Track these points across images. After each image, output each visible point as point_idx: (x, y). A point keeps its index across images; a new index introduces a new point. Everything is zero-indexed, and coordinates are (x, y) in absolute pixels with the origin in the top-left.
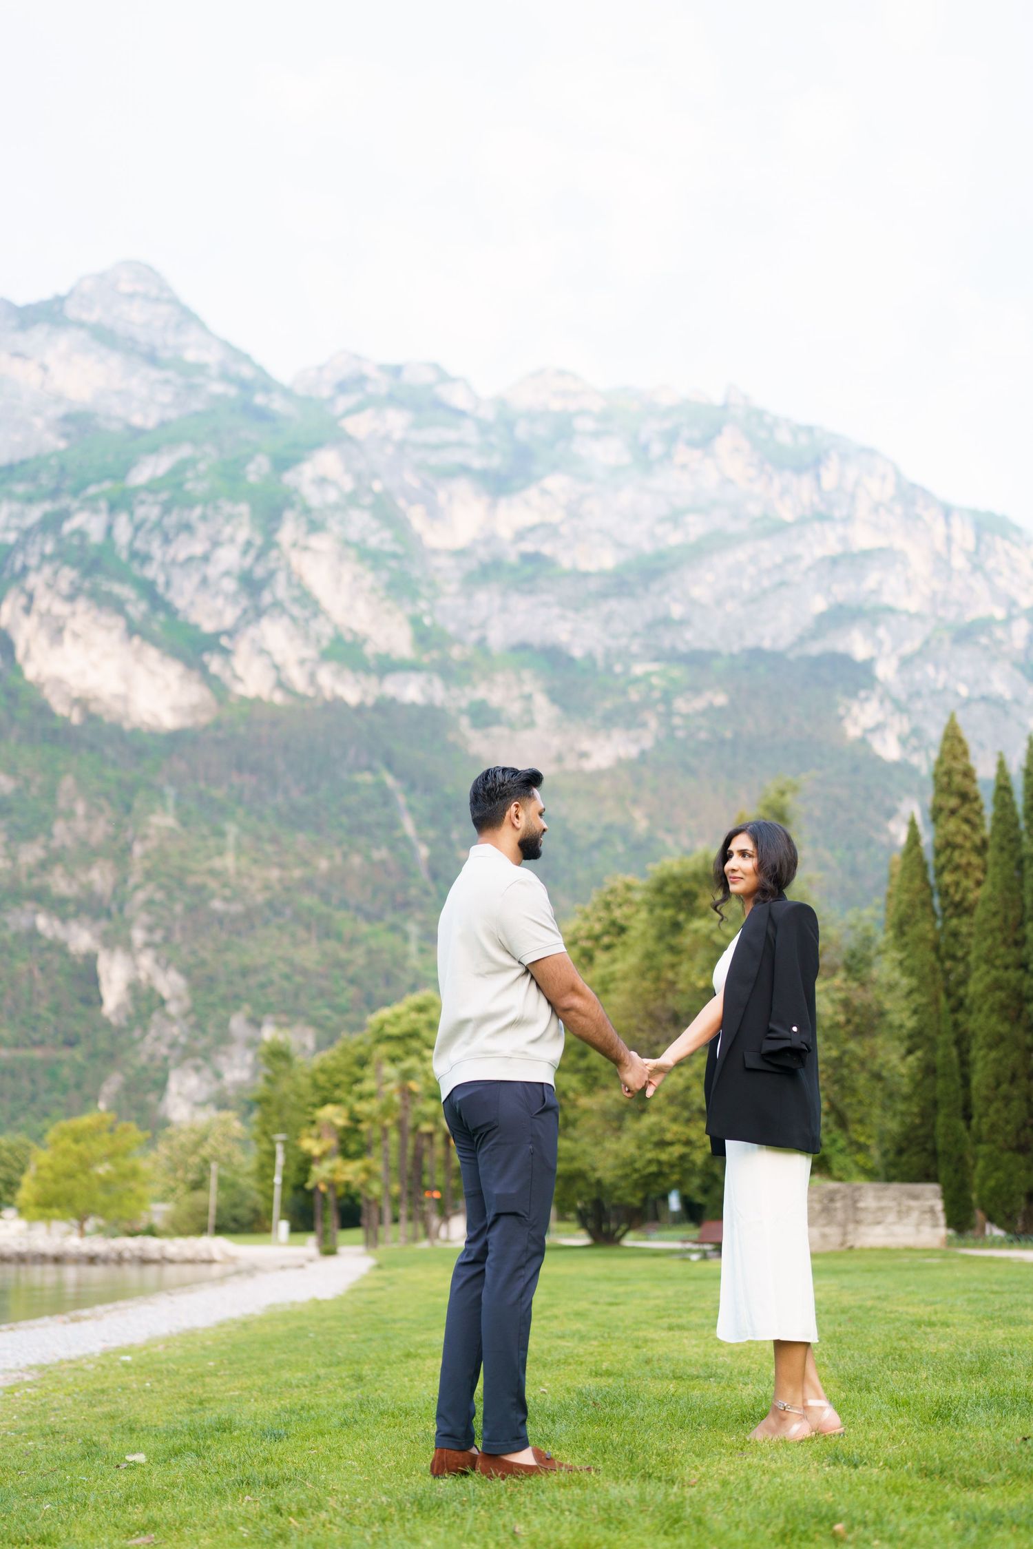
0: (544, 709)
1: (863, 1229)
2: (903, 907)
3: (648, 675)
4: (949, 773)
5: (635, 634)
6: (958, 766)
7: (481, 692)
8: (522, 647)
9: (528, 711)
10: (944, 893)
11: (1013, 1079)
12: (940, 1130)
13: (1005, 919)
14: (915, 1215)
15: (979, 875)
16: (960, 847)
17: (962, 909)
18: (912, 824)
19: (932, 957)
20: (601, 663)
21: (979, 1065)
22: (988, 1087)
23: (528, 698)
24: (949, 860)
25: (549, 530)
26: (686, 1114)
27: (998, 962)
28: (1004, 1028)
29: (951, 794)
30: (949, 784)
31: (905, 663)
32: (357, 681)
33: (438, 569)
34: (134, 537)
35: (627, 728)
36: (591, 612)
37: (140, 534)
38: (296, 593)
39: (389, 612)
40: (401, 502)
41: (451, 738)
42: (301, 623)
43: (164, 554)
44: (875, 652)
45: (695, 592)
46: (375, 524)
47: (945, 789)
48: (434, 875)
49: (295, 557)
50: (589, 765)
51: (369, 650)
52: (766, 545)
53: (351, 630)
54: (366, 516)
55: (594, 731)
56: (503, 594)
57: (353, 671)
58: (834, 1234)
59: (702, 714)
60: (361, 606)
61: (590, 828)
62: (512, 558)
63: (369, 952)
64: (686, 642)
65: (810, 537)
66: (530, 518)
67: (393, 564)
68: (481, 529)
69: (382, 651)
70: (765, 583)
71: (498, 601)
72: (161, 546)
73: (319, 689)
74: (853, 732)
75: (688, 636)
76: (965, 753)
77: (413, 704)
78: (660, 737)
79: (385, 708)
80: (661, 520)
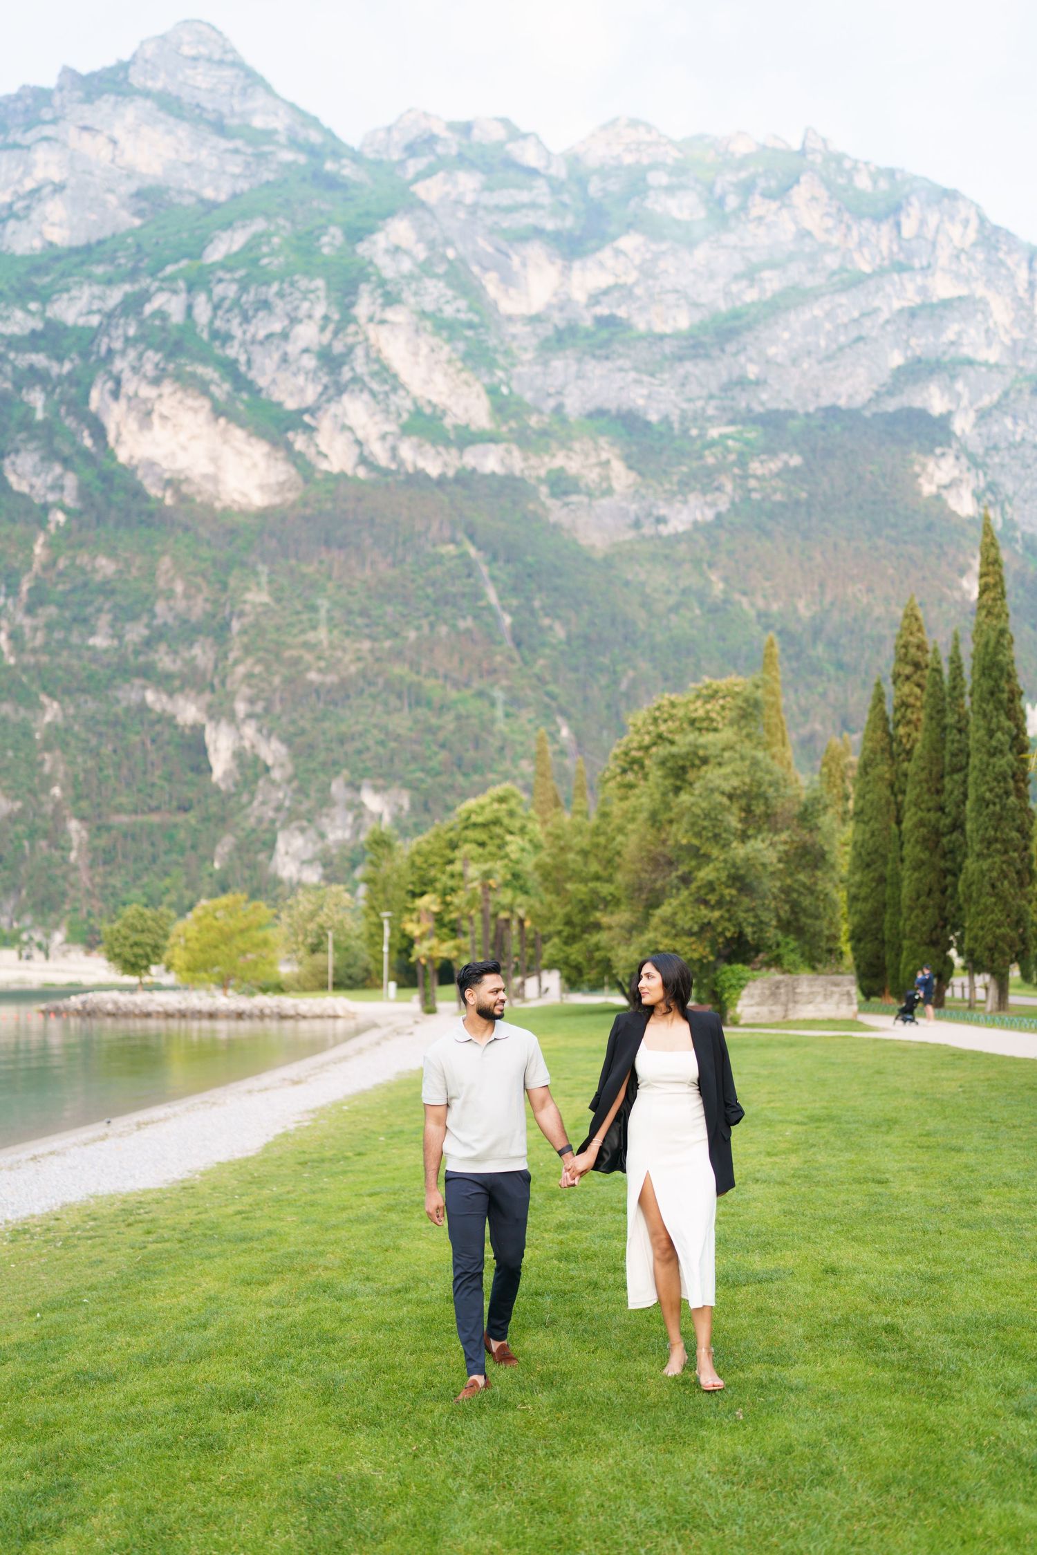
0: (621, 476)
1: (799, 1007)
2: (867, 752)
3: (727, 436)
4: (905, 646)
5: (711, 397)
6: (914, 640)
7: (559, 461)
8: (600, 413)
9: (607, 478)
11: (930, 893)
12: (887, 925)
13: (930, 773)
14: (836, 997)
16: (913, 706)
18: (878, 685)
19: (888, 793)
20: (676, 426)
21: (906, 883)
22: (911, 899)
23: (605, 464)
24: (903, 717)
25: (621, 291)
26: (674, 932)
27: (923, 806)
28: (924, 856)
29: (907, 663)
30: (906, 654)
31: (983, 416)
32: (439, 453)
33: (514, 337)
34: (215, 316)
35: (704, 492)
36: (666, 376)
37: (220, 313)
38: (376, 367)
39: (467, 383)
40: (476, 269)
41: (531, 507)
42: (381, 397)
43: (244, 333)
44: (953, 407)
45: (772, 351)
46: (450, 293)
47: (903, 659)
48: (518, 644)
49: (372, 331)
50: (665, 530)
51: (448, 422)
52: (843, 299)
53: (429, 402)
54: (441, 284)
55: (670, 497)
56: (579, 361)
57: (434, 444)
58: (779, 1010)
59: (778, 475)
60: (438, 378)
61: (668, 592)
62: (588, 323)
63: (459, 717)
64: (762, 404)
65: (889, 289)
66: (603, 280)
67: (469, 333)
68: (555, 294)
69: (461, 422)
70: (842, 339)
71: (574, 368)
72: (241, 324)
73: (401, 463)
74: (928, 489)
75: (764, 397)
76: (920, 629)
77: (493, 474)
78: (737, 500)
79: (466, 479)
80: (737, 277)
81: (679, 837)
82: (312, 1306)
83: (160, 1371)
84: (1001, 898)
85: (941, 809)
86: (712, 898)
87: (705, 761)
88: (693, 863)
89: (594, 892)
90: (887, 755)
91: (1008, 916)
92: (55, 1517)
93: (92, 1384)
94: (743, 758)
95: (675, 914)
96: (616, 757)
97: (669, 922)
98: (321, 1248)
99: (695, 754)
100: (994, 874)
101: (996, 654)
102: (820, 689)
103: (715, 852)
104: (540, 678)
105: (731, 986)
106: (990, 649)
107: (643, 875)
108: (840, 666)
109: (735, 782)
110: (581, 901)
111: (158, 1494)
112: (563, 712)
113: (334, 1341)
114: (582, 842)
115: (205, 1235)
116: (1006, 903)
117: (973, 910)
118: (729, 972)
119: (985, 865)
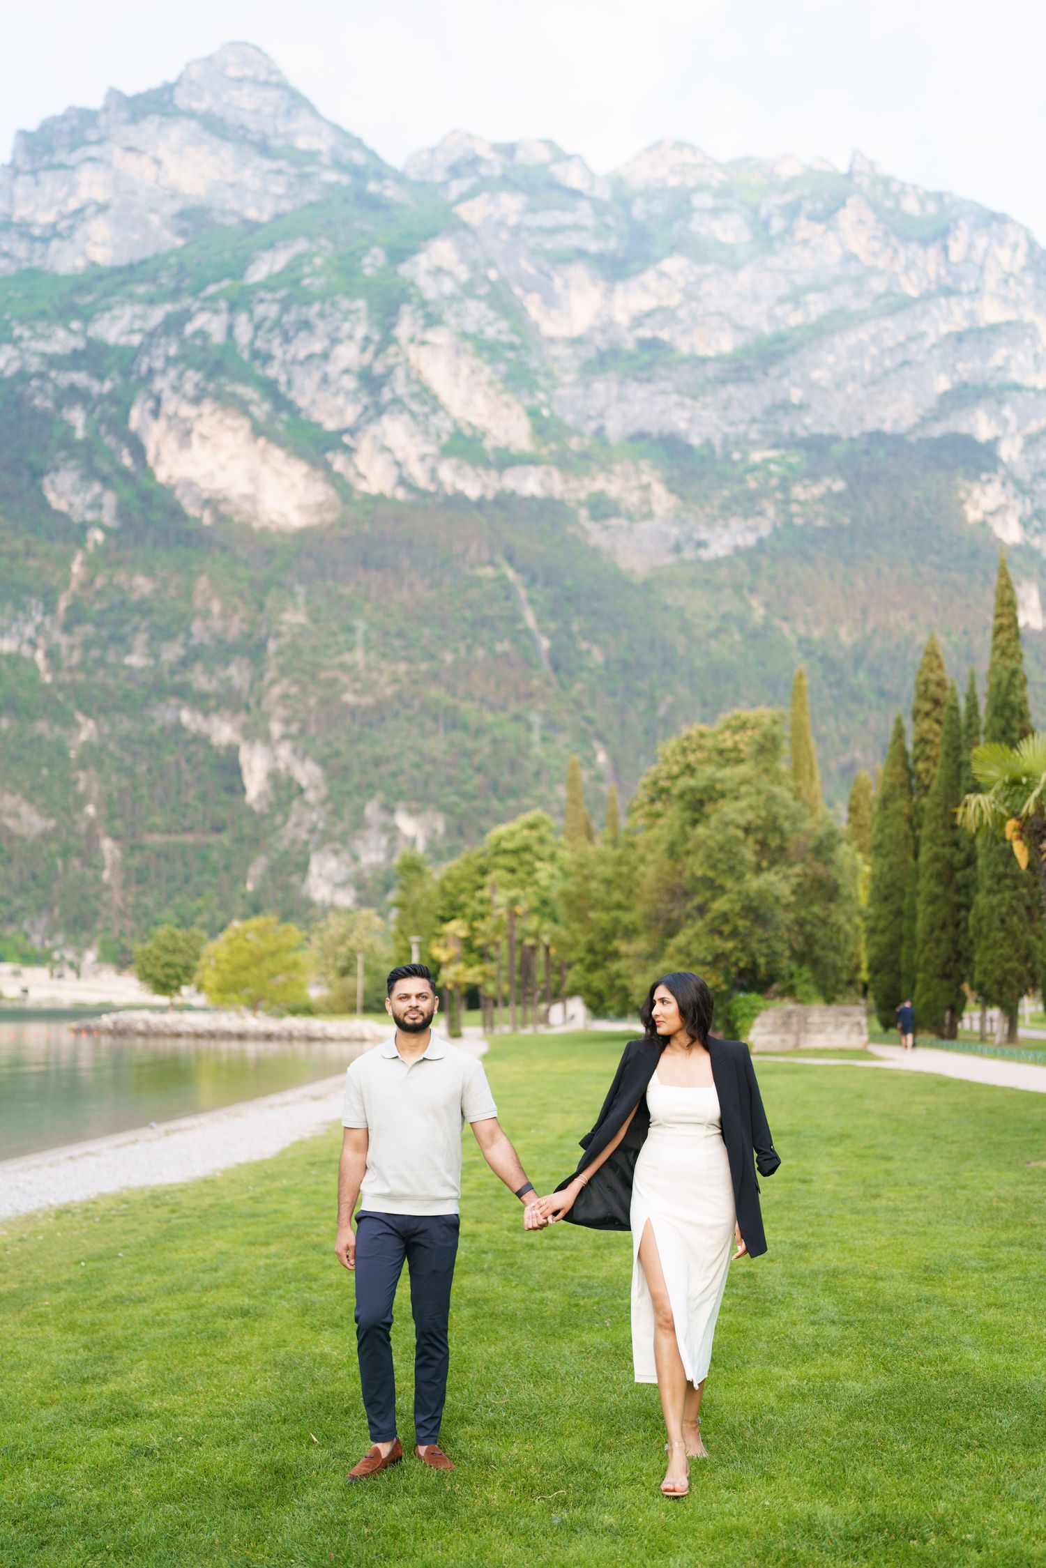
0: (663, 501)
1: (810, 1036)
2: (887, 787)
3: (769, 461)
4: (926, 683)
5: (754, 420)
6: (934, 677)
7: (599, 483)
8: (641, 436)
9: (646, 501)
11: (944, 926)
12: (903, 958)
13: (946, 810)
14: (847, 1027)
16: (932, 742)
18: (899, 721)
19: (905, 827)
20: (718, 450)
21: (921, 916)
22: (925, 932)
23: (646, 488)
24: (923, 752)
25: (665, 314)
26: (688, 961)
27: (939, 841)
29: (927, 700)
30: (925, 692)
31: (1031, 442)
32: (478, 476)
33: (556, 359)
34: (255, 336)
35: (746, 516)
36: (709, 399)
37: (261, 333)
38: (416, 388)
39: (507, 405)
40: (518, 291)
41: (571, 529)
42: (421, 418)
43: (285, 353)
44: (999, 433)
45: (816, 375)
46: (491, 315)
47: (923, 696)
48: (556, 667)
49: (413, 352)
50: (706, 555)
51: (488, 444)
52: (889, 323)
53: (470, 424)
54: (483, 306)
55: (711, 521)
56: (621, 383)
57: (474, 465)
58: (790, 1039)
59: (821, 500)
60: (479, 400)
61: (708, 617)
62: (630, 345)
63: (495, 741)
64: (805, 428)
65: (935, 313)
66: (648, 303)
67: (510, 355)
68: (598, 316)
69: (502, 443)
70: (888, 363)
71: (615, 390)
72: (281, 345)
73: (440, 485)
74: (973, 515)
75: (808, 420)
76: (940, 666)
77: (533, 498)
78: (779, 524)
79: (505, 502)
80: (782, 300)
81: (695, 868)
82: (302, 1258)
83: (179, 1297)
84: (1010, 933)
85: (956, 844)
86: (727, 929)
87: (723, 795)
88: (708, 894)
89: (617, 921)
90: (906, 790)
91: (1017, 951)
92: (103, 1371)
93: (127, 1303)
94: (759, 792)
95: (689, 943)
96: (645, 786)
97: (684, 951)
98: (316, 1222)
99: (713, 788)
100: (1004, 910)
101: (1008, 694)
102: (861, 717)
103: (729, 884)
104: (578, 704)
105: (744, 1015)
106: (1003, 689)
107: (661, 906)
108: (882, 694)
109: (750, 816)
110: (603, 929)
111: (176, 1362)
112: (600, 737)
113: (316, 1279)
114: (605, 871)
115: (220, 1213)
116: (1015, 938)
117: (983, 944)
118: (743, 999)
119: (995, 900)
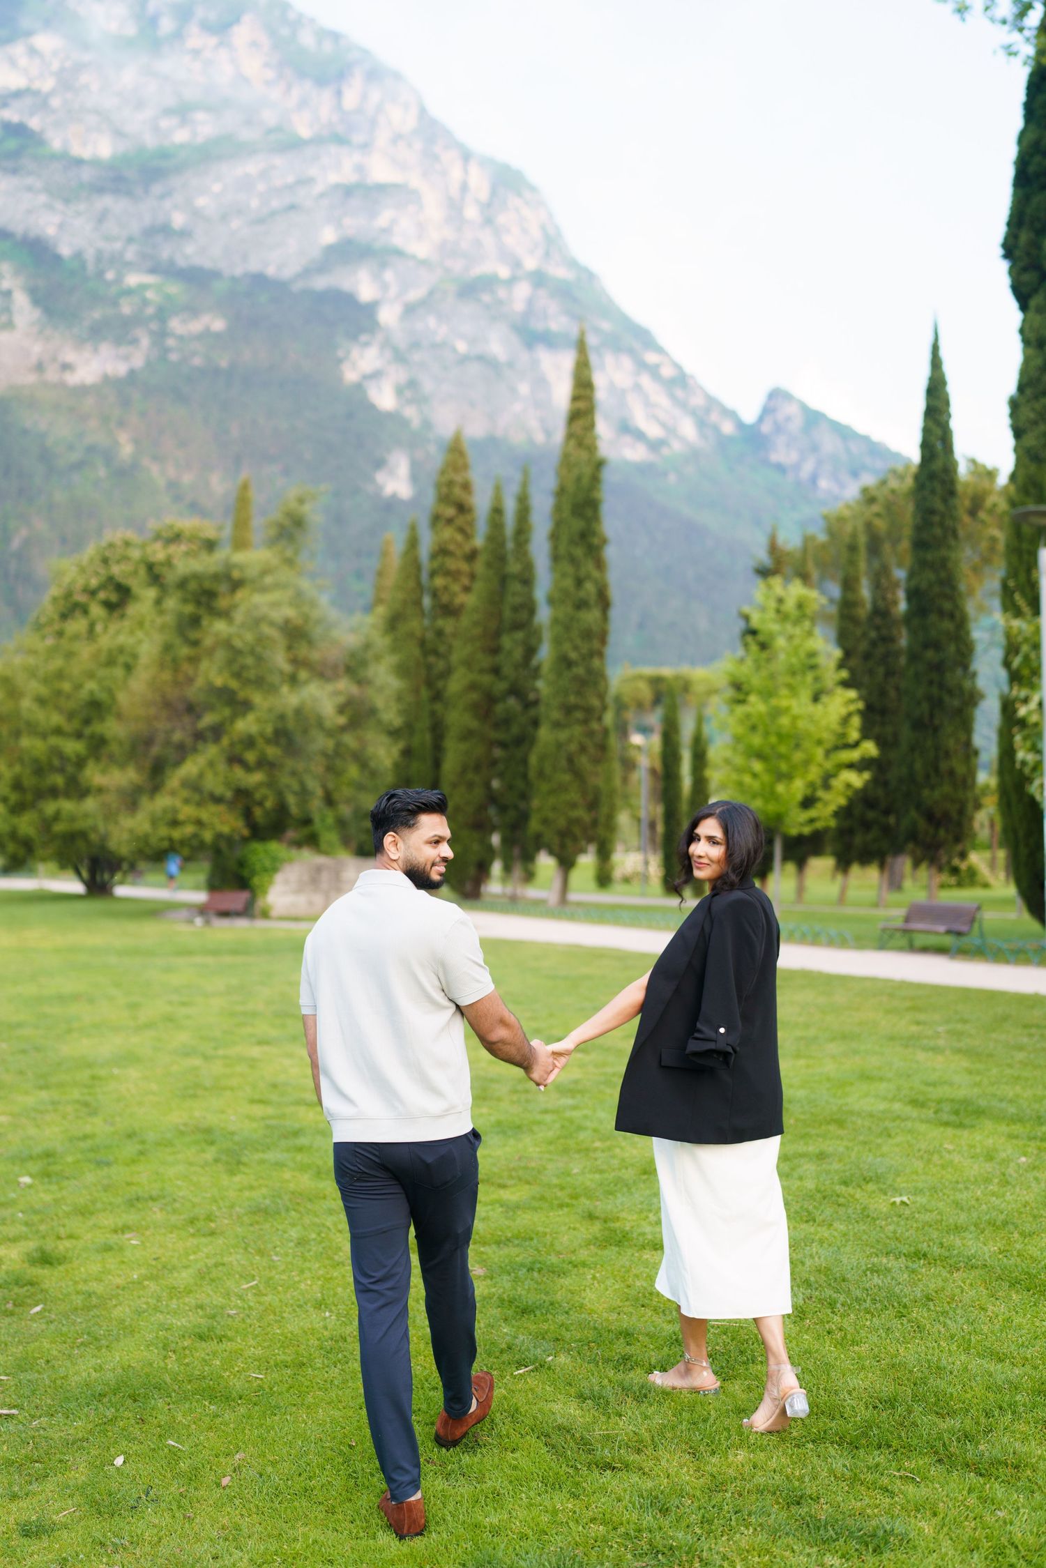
0: (25, 312)
2: (398, 603)
3: (143, 287)
4: (450, 484)
5: (131, 239)
6: (459, 478)
9: (7, 310)
10: (435, 594)
11: (477, 768)
13: (485, 629)
15: (466, 581)
16: (452, 554)
17: (449, 610)
18: (413, 528)
20: (91, 267)
21: (450, 754)
22: (455, 773)
24: (442, 565)
26: (198, 797)
27: (475, 667)
29: (450, 504)
30: (449, 494)
31: (409, 310)
35: (118, 341)
44: (380, 296)
45: (200, 202)
47: (444, 499)
50: (73, 379)
52: (279, 160)
55: (80, 343)
58: (318, 899)
59: (199, 338)
61: (72, 448)
64: (186, 257)
65: (325, 160)
70: (275, 203)
74: (350, 376)
75: (189, 250)
76: (466, 467)
78: (153, 357)
80: (167, 112)
81: (211, 675)
84: (578, 775)
85: (496, 671)
86: (251, 757)
88: (227, 712)
91: (584, 796)
95: (201, 775)
97: (194, 786)
100: (573, 747)
103: (257, 698)
105: (266, 870)
107: (162, 725)
116: (582, 781)
117: (544, 787)
118: (261, 851)
119: (563, 735)
